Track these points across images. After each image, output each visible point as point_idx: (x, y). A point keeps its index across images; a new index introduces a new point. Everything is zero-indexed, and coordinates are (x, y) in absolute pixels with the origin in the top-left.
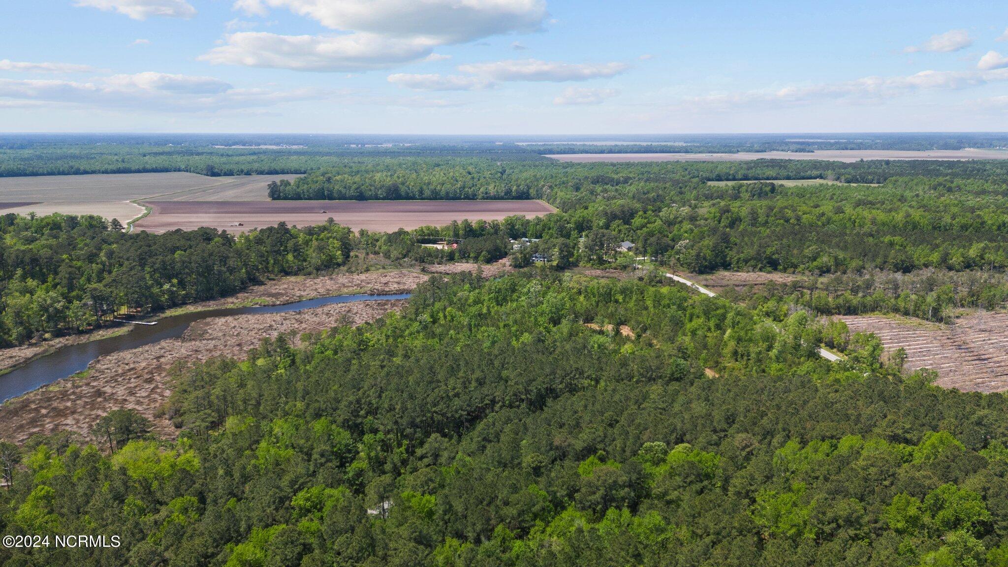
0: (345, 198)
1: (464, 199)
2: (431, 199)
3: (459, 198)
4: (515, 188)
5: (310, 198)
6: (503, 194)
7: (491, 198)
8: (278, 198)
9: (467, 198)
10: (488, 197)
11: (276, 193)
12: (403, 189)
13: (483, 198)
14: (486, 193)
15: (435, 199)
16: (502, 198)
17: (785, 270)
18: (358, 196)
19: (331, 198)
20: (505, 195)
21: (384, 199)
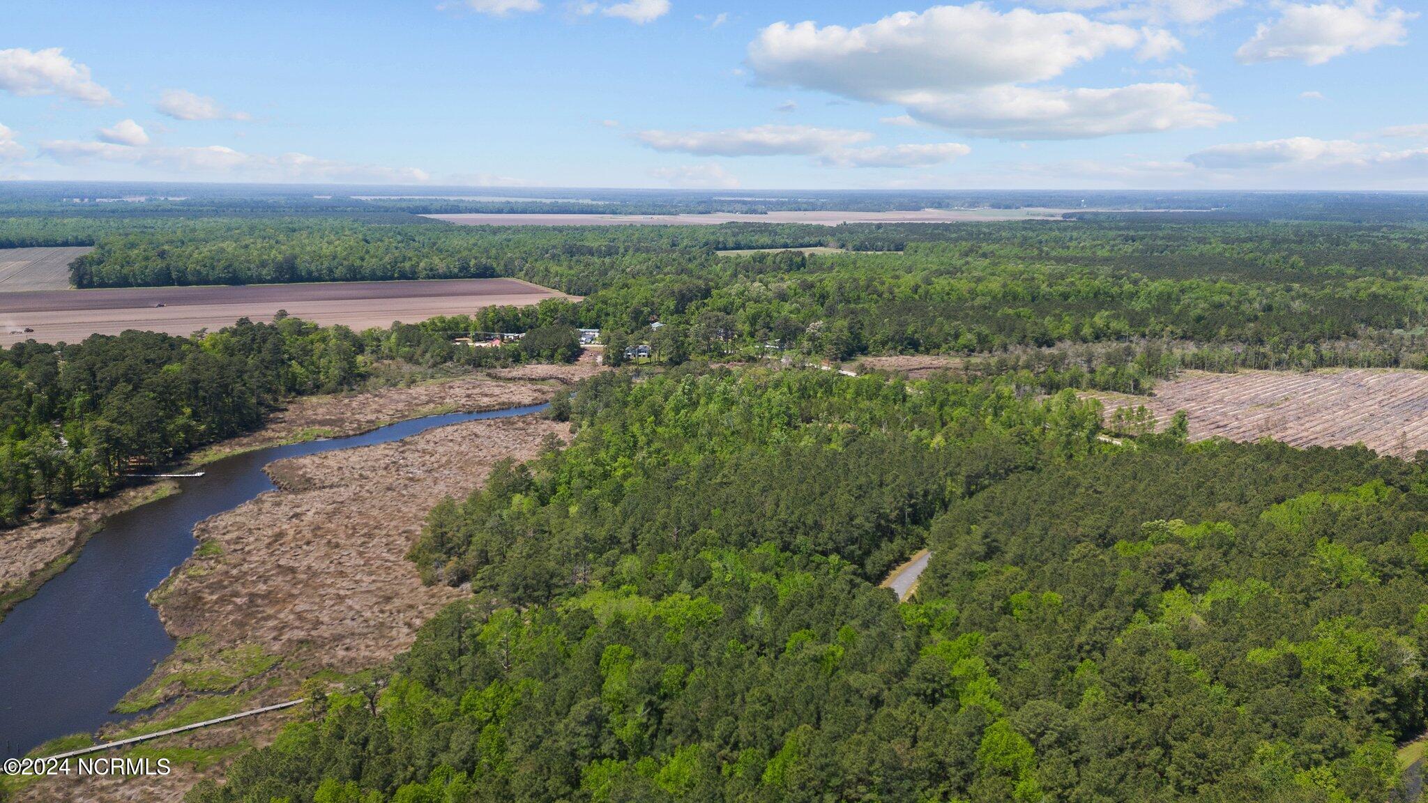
0: (207, 282)
1: (399, 278)
2: (347, 280)
3: (392, 278)
4: (473, 262)
5: (146, 284)
6: (456, 270)
7: (440, 277)
8: (91, 285)
9: (404, 276)
10: (433, 275)
11: (83, 277)
12: (302, 266)
13: (428, 277)
14: (431, 270)
15: (354, 279)
16: (456, 276)
17: (927, 352)
18: (229, 279)
19: (183, 282)
20: (460, 271)
21: (272, 281)
